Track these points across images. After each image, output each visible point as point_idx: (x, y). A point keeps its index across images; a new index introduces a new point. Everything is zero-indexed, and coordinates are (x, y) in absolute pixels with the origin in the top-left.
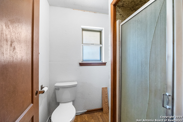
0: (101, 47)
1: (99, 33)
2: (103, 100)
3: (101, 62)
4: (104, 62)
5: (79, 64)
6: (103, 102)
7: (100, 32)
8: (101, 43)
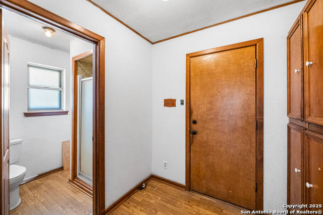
0: (60, 92)
1: (58, 74)
2: (64, 156)
3: (61, 111)
4: (65, 110)
5: (23, 115)
6: (64, 158)
7: (60, 72)
8: (60, 86)
